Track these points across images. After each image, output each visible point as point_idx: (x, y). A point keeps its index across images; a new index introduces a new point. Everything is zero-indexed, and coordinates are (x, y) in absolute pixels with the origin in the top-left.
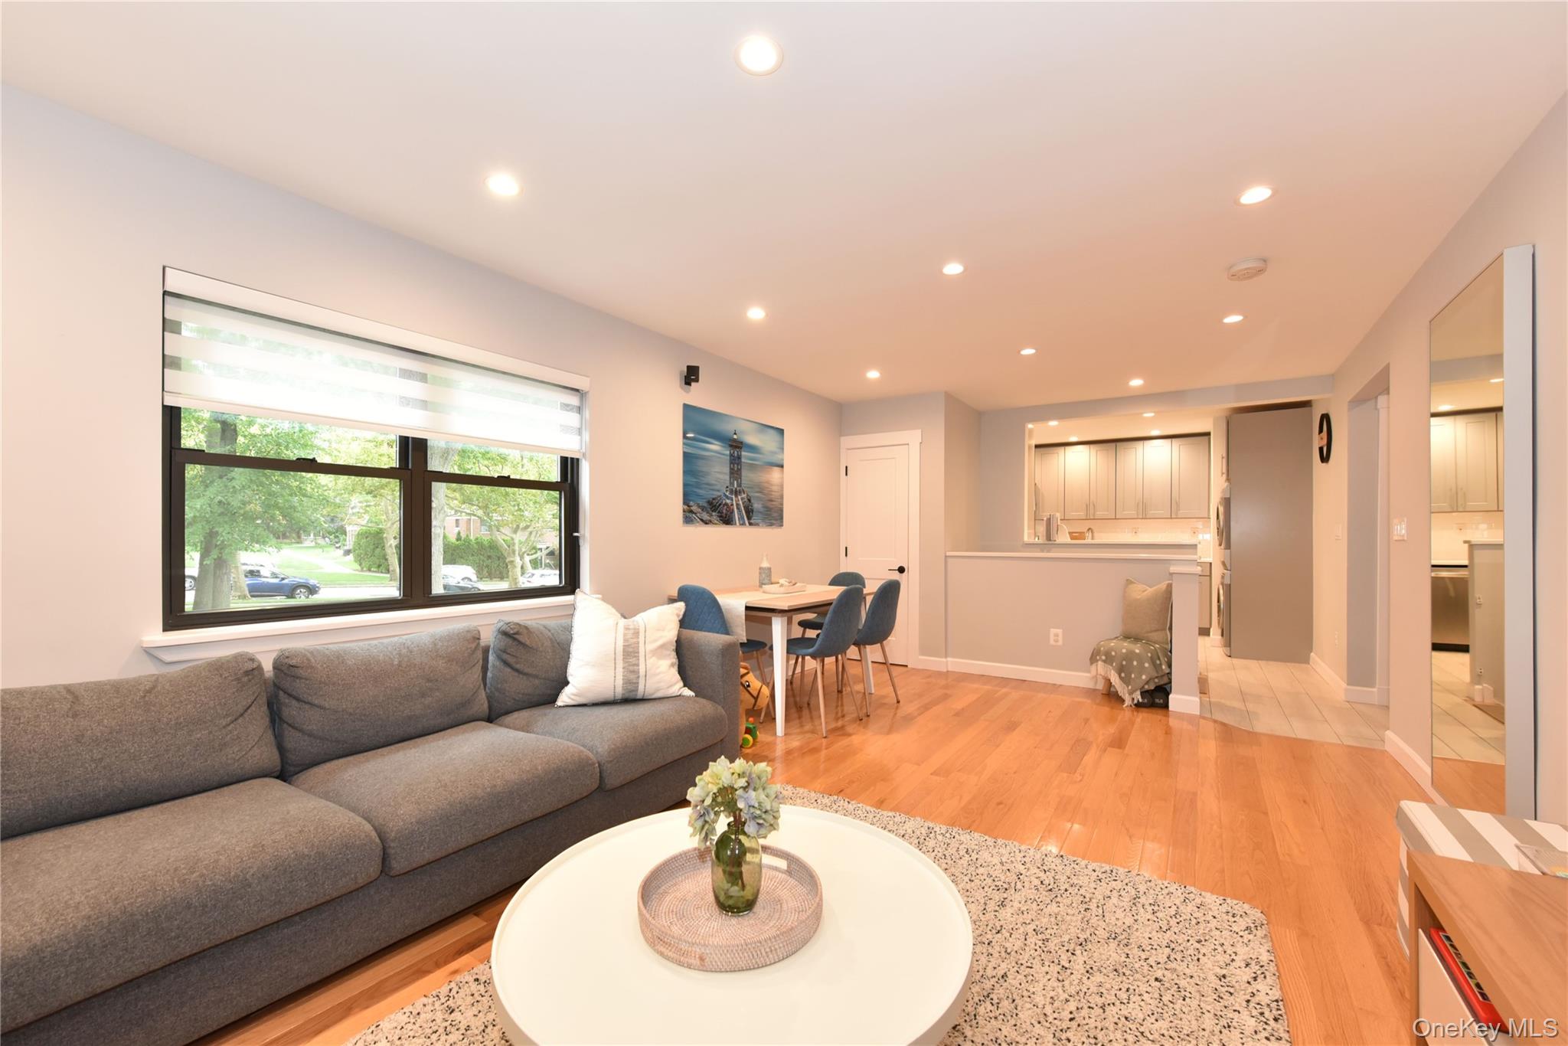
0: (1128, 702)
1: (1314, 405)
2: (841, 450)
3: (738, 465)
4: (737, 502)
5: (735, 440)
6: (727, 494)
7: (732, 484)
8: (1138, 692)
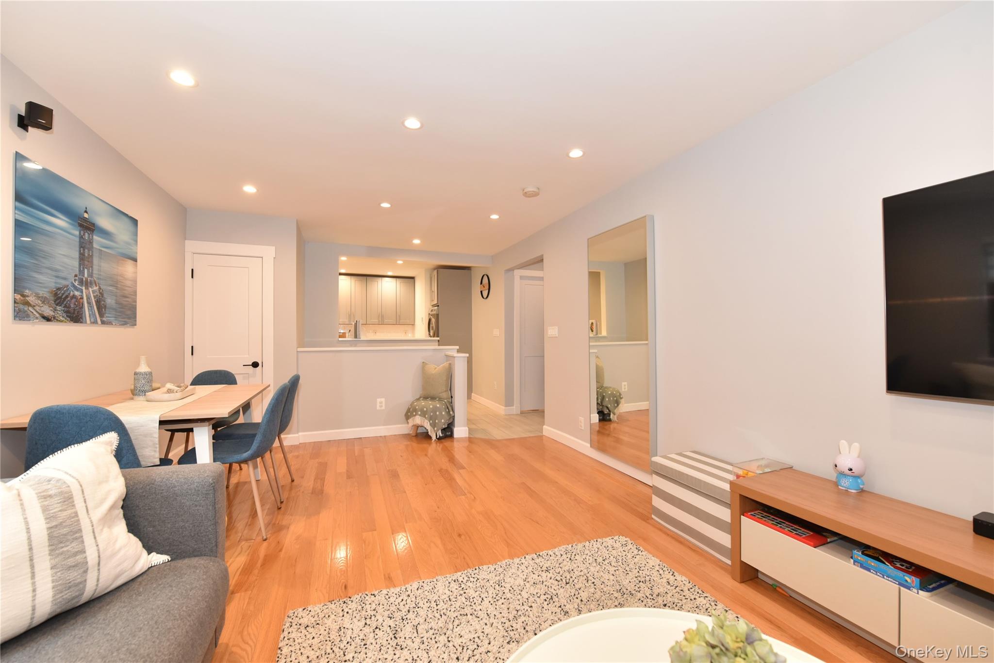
0: (434, 438)
1: (472, 269)
2: (186, 254)
3: (89, 251)
4: (88, 294)
5: (85, 220)
6: (76, 284)
7: (81, 272)
8: (440, 431)
